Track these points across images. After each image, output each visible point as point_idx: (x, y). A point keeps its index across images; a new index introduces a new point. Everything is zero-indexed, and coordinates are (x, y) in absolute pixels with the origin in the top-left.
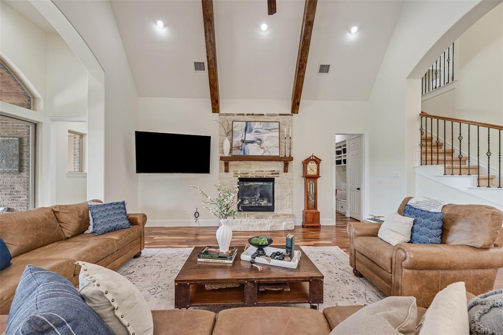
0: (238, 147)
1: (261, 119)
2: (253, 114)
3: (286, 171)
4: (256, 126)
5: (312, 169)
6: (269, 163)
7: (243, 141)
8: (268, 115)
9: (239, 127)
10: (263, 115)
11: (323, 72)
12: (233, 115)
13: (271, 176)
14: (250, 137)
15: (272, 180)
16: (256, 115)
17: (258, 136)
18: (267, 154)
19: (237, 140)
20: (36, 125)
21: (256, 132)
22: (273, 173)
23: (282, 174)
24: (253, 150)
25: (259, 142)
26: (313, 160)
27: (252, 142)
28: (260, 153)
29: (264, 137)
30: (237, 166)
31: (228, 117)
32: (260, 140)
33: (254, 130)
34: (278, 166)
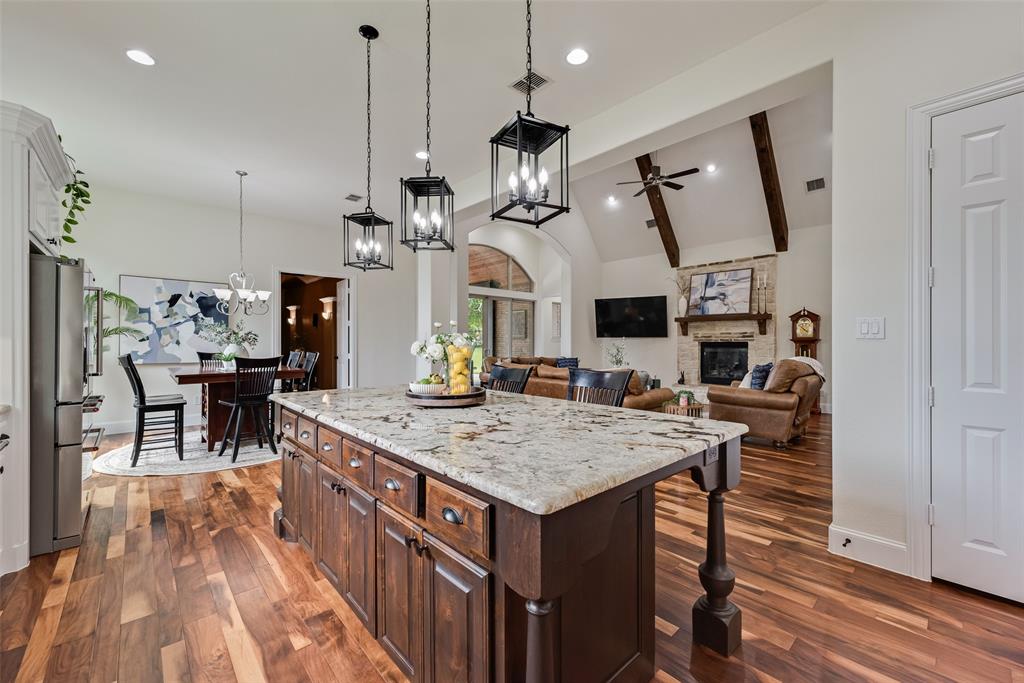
0: (696, 306)
1: (728, 267)
2: (717, 263)
3: (763, 332)
4: (720, 277)
5: (806, 329)
6: (739, 323)
7: (702, 298)
8: (736, 261)
9: (698, 281)
10: (731, 262)
11: (814, 189)
12: (693, 267)
13: (741, 339)
14: (710, 292)
15: (745, 345)
16: (721, 263)
17: (722, 290)
18: (732, 312)
19: (695, 297)
20: (533, 303)
21: (719, 285)
22: (744, 335)
23: (759, 338)
24: (713, 308)
25: (722, 297)
26: (804, 315)
27: (713, 298)
28: (723, 310)
29: (729, 290)
30: (697, 327)
31: (687, 271)
32: (723, 294)
33: (717, 283)
34: (751, 327)
